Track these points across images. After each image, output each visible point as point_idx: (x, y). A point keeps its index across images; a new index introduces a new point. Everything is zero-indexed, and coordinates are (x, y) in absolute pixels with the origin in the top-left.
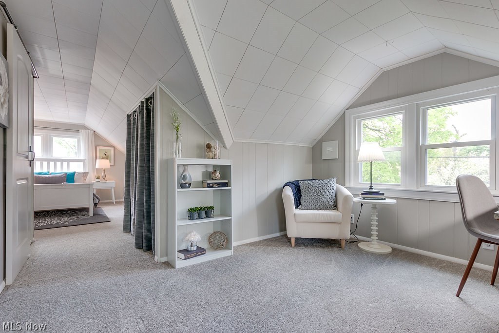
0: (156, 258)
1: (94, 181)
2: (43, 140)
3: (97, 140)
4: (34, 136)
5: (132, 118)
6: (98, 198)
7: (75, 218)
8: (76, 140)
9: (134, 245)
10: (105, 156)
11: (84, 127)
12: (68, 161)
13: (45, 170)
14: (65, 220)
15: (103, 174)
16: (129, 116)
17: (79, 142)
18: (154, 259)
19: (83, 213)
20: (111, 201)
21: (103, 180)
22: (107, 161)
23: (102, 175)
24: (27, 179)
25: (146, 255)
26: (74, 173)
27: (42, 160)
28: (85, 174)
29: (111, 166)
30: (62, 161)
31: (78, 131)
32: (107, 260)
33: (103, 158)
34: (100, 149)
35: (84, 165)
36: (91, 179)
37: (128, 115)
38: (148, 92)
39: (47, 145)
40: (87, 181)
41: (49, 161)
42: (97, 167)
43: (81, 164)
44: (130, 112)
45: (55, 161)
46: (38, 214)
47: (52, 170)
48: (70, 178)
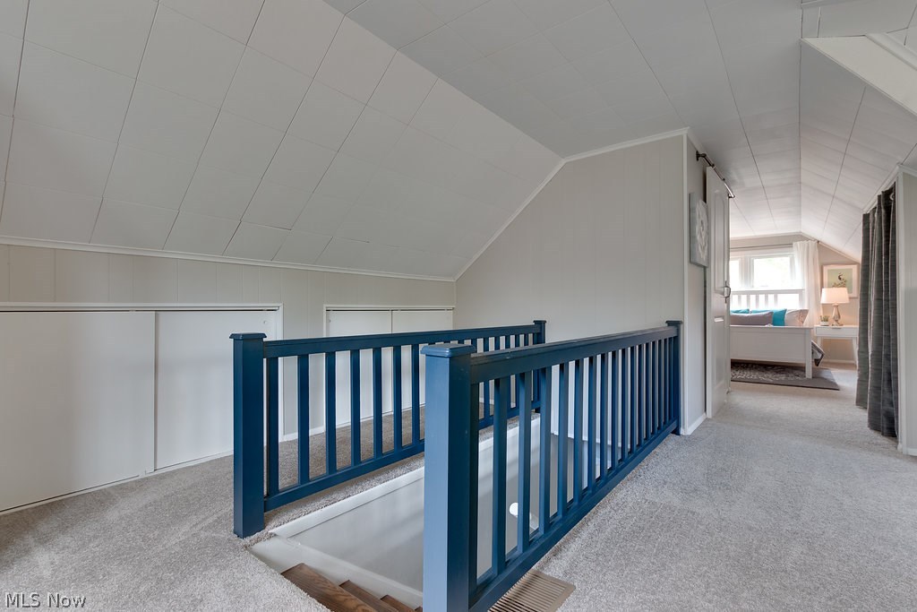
0: (900, 446)
1: (818, 324)
2: (741, 265)
3: (823, 255)
4: (731, 262)
5: (871, 219)
6: (819, 351)
7: (782, 377)
8: (787, 260)
9: (866, 424)
10: (840, 281)
11: (801, 237)
12: (776, 293)
13: (744, 308)
14: (769, 376)
15: (834, 314)
16: (866, 217)
17: (792, 262)
18: (896, 447)
19: (797, 372)
20: (852, 362)
21: (835, 323)
22: (844, 290)
23: (832, 314)
24: (723, 317)
25: (884, 441)
26: (786, 310)
27: (739, 293)
28: (803, 313)
29: (850, 298)
30: (766, 293)
31: (790, 245)
32: (818, 429)
33: (835, 286)
34: (829, 271)
35: (801, 299)
36: (813, 320)
37: (864, 215)
38: (887, 182)
39: (747, 271)
40: (806, 324)
41: (748, 293)
42: (824, 300)
43: (796, 296)
44: (867, 210)
45: (757, 293)
46: (736, 364)
47: (753, 308)
48: (777, 318)
